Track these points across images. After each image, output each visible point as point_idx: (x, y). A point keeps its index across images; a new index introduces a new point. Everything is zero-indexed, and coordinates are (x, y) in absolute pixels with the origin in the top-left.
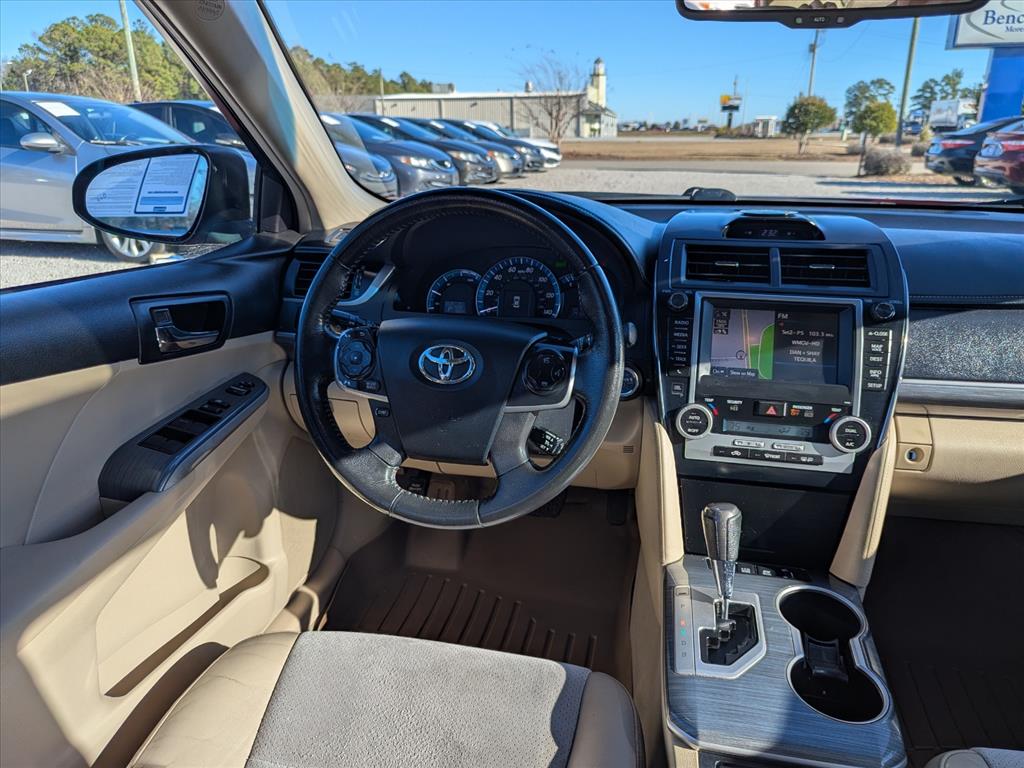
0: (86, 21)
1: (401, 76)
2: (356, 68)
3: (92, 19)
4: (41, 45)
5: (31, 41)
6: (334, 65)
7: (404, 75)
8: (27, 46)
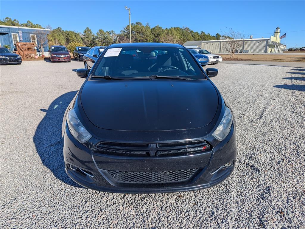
0: (135, 24)
1: (216, 35)
2: (203, 33)
3: (137, 23)
4: (124, 30)
5: (123, 30)
6: (196, 32)
7: (217, 34)
8: (122, 31)
